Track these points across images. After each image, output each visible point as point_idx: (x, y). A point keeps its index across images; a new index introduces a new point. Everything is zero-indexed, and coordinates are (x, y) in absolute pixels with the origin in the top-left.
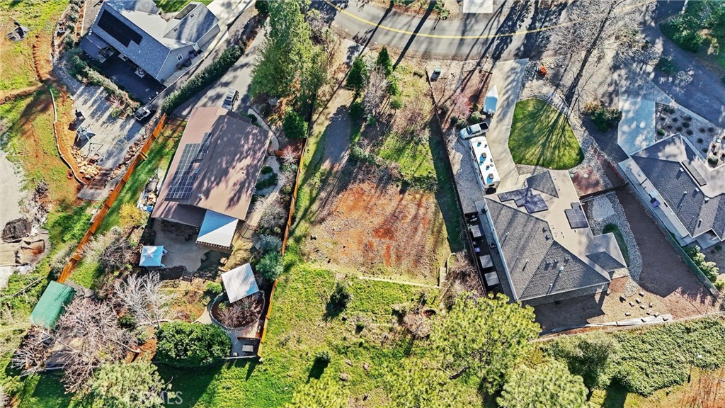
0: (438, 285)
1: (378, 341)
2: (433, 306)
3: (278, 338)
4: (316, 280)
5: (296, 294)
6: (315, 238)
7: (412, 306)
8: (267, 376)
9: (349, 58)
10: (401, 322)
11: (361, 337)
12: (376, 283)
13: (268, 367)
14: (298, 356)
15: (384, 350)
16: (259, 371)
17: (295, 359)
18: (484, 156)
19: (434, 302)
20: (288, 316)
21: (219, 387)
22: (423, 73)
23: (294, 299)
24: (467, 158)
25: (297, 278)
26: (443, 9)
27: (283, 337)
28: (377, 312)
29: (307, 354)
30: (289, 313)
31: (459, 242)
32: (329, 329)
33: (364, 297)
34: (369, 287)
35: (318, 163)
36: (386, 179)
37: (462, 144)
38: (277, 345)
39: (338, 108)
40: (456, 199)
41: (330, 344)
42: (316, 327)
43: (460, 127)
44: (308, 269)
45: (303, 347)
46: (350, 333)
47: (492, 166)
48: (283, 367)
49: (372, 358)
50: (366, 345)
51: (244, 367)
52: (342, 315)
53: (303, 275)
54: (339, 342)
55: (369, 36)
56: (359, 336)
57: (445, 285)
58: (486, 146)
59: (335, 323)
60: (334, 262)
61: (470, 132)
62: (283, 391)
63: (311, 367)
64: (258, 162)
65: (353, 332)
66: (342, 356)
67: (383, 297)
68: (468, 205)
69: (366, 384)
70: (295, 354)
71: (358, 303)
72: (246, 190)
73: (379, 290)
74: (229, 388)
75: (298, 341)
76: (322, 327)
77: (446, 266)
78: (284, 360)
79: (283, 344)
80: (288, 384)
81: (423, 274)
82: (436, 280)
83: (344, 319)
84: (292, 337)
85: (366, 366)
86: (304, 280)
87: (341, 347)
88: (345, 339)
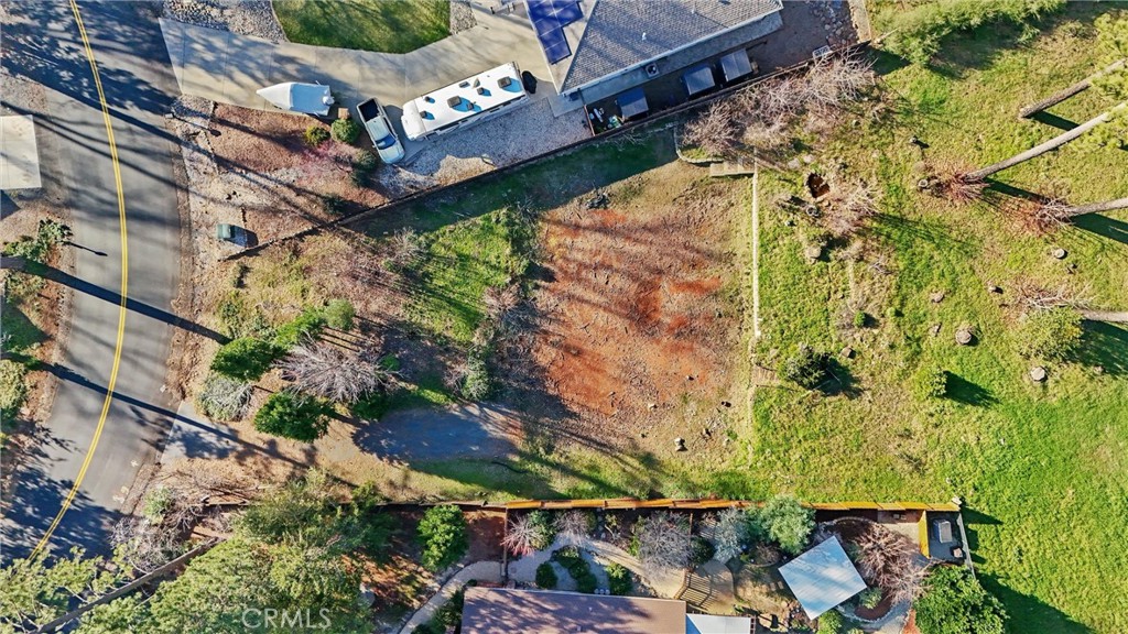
0: (751, 175)
1: (886, 282)
2: (799, 181)
3: (908, 476)
4: (778, 425)
5: (813, 460)
6: (682, 442)
7: (804, 222)
8: (985, 483)
9: (222, 454)
10: (843, 242)
11: (883, 316)
12: (766, 302)
13: (968, 485)
14: (937, 431)
15: (902, 268)
16: (978, 500)
17: (943, 436)
18: (456, 103)
19: (790, 181)
20: (860, 465)
21: (1020, 569)
22: (234, 264)
23: (825, 460)
24: (452, 143)
25: (779, 464)
26: (36, 236)
27: (903, 467)
28: (826, 292)
29: (932, 415)
30: (855, 464)
31: (649, 142)
32: (874, 381)
33: (798, 321)
34: (776, 316)
35: (511, 469)
36: (524, 315)
37: (418, 156)
38: (922, 475)
39: (363, 450)
40: (552, 158)
41: (904, 374)
42: (874, 408)
43: (377, 165)
44: (756, 443)
45: (917, 425)
46: (879, 339)
47: (478, 84)
48: (963, 455)
49: (920, 288)
50: (897, 302)
51: (976, 532)
52: (843, 360)
53: (773, 452)
54: (899, 358)
55: (150, 415)
56: (882, 320)
57: (749, 163)
58: (428, 99)
59: (861, 371)
60: (725, 395)
61: (388, 141)
62: (1010, 447)
63: (956, 404)
64: (546, 611)
65: (876, 331)
66: (924, 346)
67: (794, 284)
68: (565, 131)
69: (970, 292)
70: (935, 437)
71: (813, 331)
72: (619, 626)
73: (778, 293)
74: (1020, 552)
75: (909, 437)
76: (873, 395)
77: (707, 164)
78: (948, 456)
79: (918, 465)
80: (995, 441)
81: (726, 209)
82: (738, 181)
83: (852, 355)
84: (900, 449)
85: (937, 297)
86: (781, 449)
87: (908, 351)
88: (892, 346)
